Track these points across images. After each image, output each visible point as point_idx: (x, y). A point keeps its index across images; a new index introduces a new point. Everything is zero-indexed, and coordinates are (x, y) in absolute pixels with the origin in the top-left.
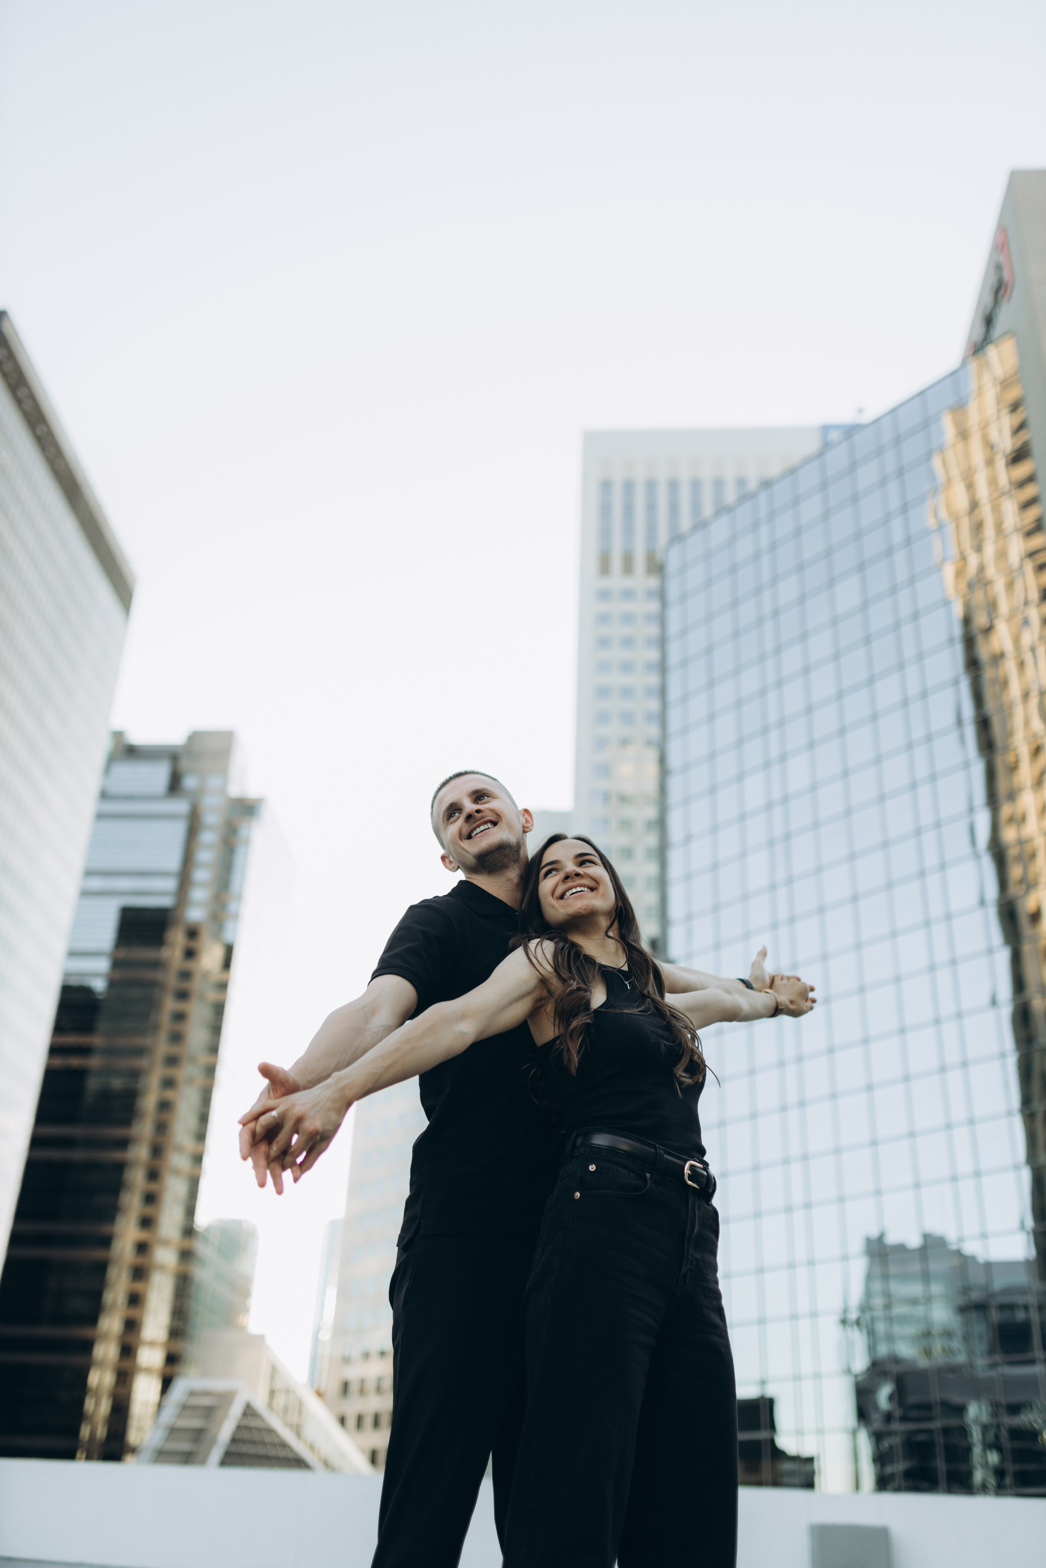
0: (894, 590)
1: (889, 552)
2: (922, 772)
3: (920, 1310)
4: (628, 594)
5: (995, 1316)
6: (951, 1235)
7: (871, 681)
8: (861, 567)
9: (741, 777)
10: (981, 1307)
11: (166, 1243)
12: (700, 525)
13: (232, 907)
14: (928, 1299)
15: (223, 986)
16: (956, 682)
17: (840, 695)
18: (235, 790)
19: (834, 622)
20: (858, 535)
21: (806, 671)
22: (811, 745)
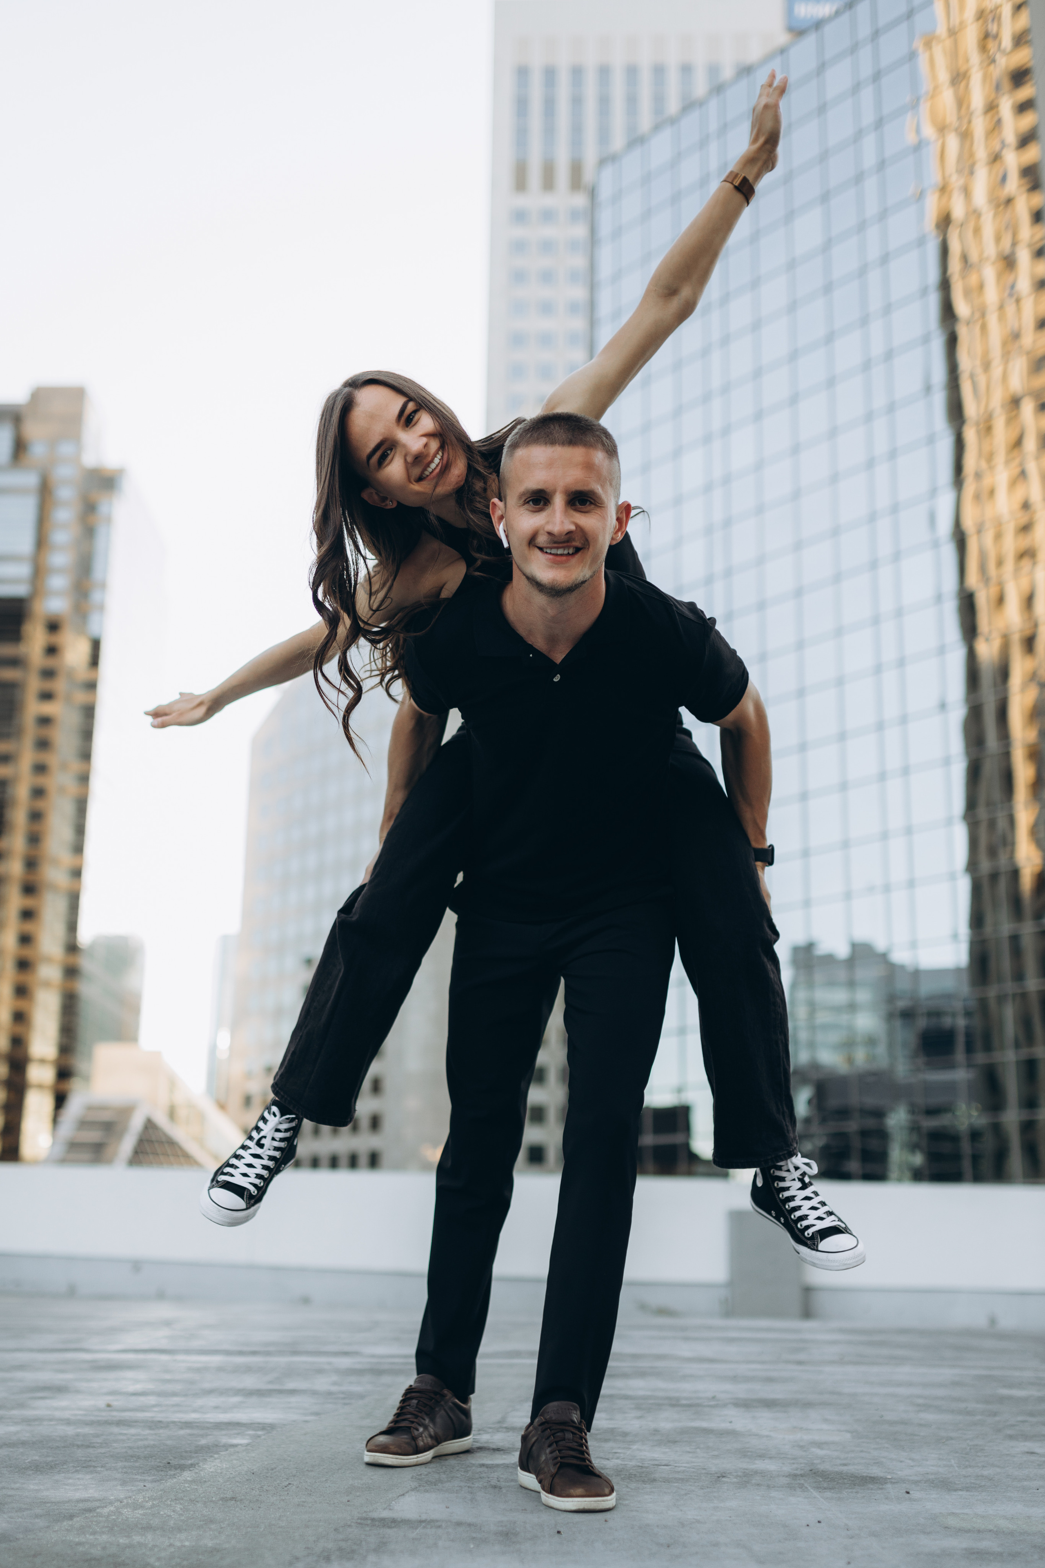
0: (862, 227)
1: (859, 178)
2: (881, 447)
3: (844, 1019)
4: (548, 216)
5: (922, 1023)
6: (880, 945)
7: (830, 338)
8: (825, 197)
9: (677, 453)
10: (907, 1015)
11: (49, 960)
12: (636, 141)
13: (96, 596)
14: (852, 1007)
15: (92, 686)
16: (926, 339)
17: (794, 356)
18: (90, 459)
19: (792, 265)
20: (824, 157)
21: (756, 326)
22: (759, 416)
